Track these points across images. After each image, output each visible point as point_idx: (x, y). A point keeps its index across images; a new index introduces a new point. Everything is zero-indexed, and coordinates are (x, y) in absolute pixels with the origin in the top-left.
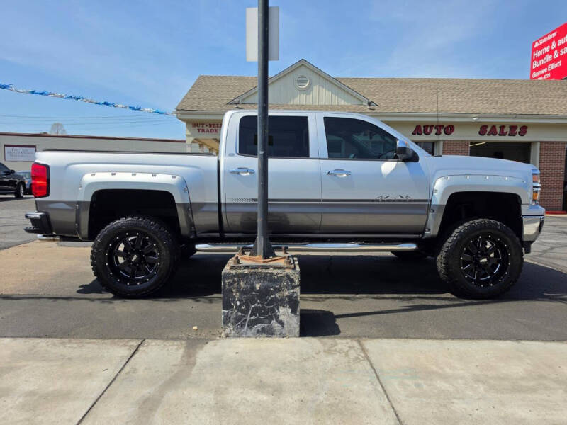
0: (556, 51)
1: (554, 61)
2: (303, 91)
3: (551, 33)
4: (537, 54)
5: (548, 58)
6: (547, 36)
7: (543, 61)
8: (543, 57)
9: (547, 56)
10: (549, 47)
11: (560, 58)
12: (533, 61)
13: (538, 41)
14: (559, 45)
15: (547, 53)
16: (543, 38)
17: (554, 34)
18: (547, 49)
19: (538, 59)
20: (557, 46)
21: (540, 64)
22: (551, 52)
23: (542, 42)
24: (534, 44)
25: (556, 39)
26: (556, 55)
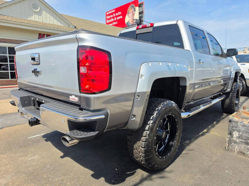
0: (115, 18)
1: (115, 21)
2: (36, 13)
3: (113, 10)
4: (108, 17)
5: (112, 20)
6: (111, 11)
7: (110, 21)
8: (110, 19)
9: (112, 19)
10: (112, 15)
11: (117, 20)
12: (106, 20)
13: (108, 12)
14: (116, 15)
15: (112, 18)
16: (110, 11)
17: (114, 11)
18: (112, 16)
19: (109, 19)
20: (115, 15)
21: (109, 22)
22: (113, 18)
23: (110, 13)
24: (106, 13)
25: (115, 13)
26: (115, 19)
